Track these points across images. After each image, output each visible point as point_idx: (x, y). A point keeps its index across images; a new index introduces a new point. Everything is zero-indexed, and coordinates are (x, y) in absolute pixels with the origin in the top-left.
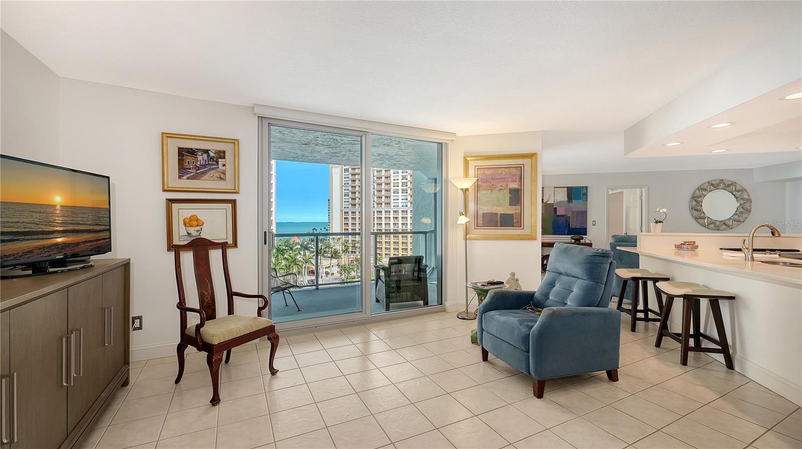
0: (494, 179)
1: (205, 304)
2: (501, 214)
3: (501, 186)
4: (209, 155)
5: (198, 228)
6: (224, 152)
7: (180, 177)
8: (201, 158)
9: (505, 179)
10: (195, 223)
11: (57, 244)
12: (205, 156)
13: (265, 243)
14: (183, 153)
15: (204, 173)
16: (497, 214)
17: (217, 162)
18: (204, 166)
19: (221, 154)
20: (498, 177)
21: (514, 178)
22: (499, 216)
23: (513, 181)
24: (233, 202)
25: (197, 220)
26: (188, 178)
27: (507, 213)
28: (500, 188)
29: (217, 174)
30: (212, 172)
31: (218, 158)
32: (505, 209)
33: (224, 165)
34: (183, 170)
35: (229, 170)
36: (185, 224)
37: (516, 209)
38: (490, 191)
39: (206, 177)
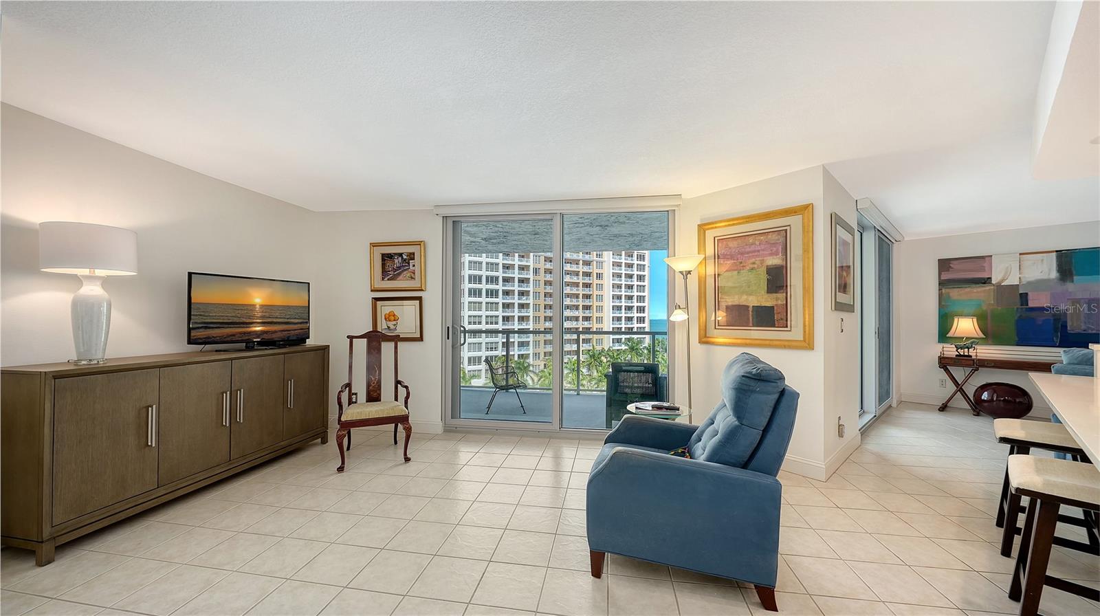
0: (742, 254)
1: (371, 388)
2: (753, 306)
3: (754, 263)
4: (402, 258)
5: (395, 323)
6: (414, 254)
7: (383, 279)
8: (397, 261)
9: (759, 251)
10: (392, 318)
11: (255, 331)
12: (400, 258)
13: (448, 339)
14: (386, 258)
15: (399, 274)
16: (748, 307)
17: (409, 263)
18: (399, 268)
19: (412, 256)
20: (748, 250)
21: (775, 249)
22: (751, 309)
23: (771, 254)
24: (420, 299)
25: (394, 315)
26: (388, 280)
27: (763, 305)
28: (752, 266)
29: (408, 275)
30: (405, 273)
31: (409, 260)
32: (760, 298)
33: (414, 266)
34: (384, 272)
35: (417, 269)
36: (386, 319)
37: (777, 299)
38: (737, 272)
39: (401, 277)
